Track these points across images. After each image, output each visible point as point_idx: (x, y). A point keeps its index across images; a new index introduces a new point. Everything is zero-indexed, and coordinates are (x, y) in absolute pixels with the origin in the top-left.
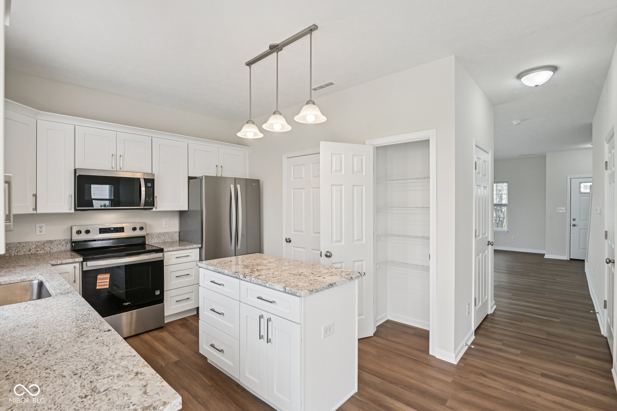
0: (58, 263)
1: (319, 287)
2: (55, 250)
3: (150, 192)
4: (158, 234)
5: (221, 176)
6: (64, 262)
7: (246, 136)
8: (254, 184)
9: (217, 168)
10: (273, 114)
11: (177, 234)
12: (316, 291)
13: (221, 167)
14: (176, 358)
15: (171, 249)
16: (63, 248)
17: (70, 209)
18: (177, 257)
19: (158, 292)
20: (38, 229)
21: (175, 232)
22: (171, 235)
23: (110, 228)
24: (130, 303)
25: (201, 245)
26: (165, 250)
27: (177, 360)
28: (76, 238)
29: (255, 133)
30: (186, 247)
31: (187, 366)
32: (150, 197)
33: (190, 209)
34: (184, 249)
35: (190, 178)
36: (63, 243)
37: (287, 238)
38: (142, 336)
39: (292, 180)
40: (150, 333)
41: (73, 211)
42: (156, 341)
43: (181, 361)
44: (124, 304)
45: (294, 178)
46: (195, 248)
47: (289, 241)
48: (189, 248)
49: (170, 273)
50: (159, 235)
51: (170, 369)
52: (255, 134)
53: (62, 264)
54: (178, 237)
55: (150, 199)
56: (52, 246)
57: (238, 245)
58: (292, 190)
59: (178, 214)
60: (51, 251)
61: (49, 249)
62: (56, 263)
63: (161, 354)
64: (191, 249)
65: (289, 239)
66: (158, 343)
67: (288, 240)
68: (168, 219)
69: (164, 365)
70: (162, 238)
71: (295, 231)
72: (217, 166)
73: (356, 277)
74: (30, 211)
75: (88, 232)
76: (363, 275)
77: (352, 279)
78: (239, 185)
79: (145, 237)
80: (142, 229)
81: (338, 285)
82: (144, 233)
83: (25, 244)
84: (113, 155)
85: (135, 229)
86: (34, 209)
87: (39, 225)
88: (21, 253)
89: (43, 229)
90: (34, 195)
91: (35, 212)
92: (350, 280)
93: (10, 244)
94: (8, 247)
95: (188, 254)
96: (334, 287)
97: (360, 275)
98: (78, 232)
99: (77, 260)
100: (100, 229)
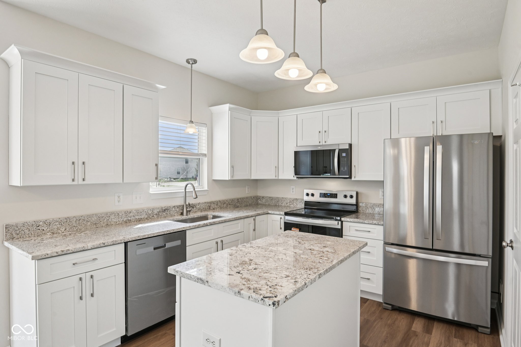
0: (272, 213)
3: (345, 162)
4: (372, 205)
6: (275, 213)
9: (434, 125)
18: (357, 230)
20: (291, 190)
23: (327, 194)
28: (310, 199)
30: (364, 221)
32: (345, 166)
34: (362, 223)
36: (303, 201)
41: (295, 178)
46: (376, 224)
48: (368, 223)
55: (345, 168)
56: (297, 203)
58: (515, 146)
60: (297, 206)
64: (371, 224)
73: (248, 297)
74: (274, 177)
75: (313, 195)
76: (270, 305)
77: (239, 294)
78: (441, 146)
79: (357, 205)
80: (351, 197)
81: (211, 287)
82: (353, 201)
83: (285, 199)
84: (320, 132)
85: (345, 196)
86: (276, 176)
87: (292, 187)
88: (283, 205)
89: (294, 190)
90: (276, 167)
91: (277, 178)
92: (235, 293)
93: (279, 198)
94: (278, 200)
95: (369, 230)
96: (203, 285)
97: (261, 300)
98: (307, 195)
99: (281, 213)
100: (321, 194)
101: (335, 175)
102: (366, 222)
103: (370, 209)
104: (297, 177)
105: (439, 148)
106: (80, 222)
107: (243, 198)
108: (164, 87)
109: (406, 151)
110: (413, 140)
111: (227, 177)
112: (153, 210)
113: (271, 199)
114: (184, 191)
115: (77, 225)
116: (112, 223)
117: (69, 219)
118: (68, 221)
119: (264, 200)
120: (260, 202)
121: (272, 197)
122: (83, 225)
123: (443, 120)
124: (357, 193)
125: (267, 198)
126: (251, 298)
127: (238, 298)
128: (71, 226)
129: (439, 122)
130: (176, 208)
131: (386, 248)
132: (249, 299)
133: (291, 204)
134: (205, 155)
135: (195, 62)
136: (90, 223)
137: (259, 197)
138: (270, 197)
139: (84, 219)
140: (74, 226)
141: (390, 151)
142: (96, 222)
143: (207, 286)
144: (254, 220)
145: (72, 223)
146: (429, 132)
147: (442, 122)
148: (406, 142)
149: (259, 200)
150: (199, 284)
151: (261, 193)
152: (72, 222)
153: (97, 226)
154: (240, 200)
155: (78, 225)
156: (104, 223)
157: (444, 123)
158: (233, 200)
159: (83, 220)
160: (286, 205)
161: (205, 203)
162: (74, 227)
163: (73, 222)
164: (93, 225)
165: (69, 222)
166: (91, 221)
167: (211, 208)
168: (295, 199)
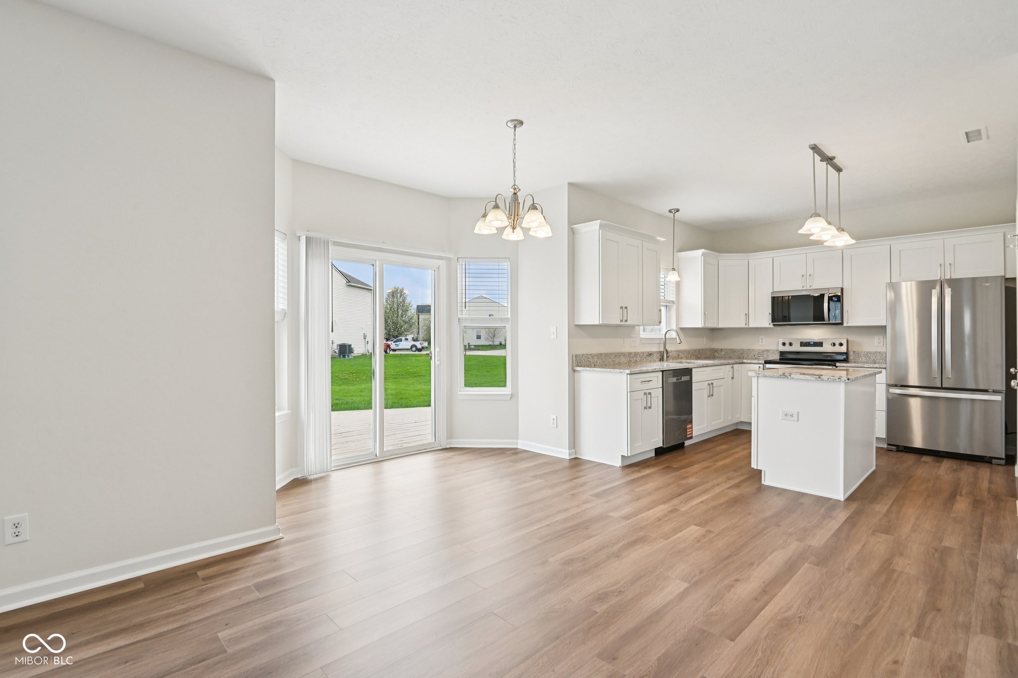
0: (749, 362)
4: (866, 353)
5: (950, 277)
6: (752, 362)
8: (987, 285)
9: (942, 268)
16: (776, 357)
17: (770, 324)
20: (760, 341)
23: (811, 343)
25: (886, 366)
28: (787, 348)
30: (863, 365)
36: (776, 352)
41: (772, 326)
50: (868, 354)
55: (837, 313)
56: (768, 354)
60: (768, 358)
61: (766, 356)
62: (747, 362)
68: (881, 337)
70: (872, 358)
72: (940, 265)
74: (743, 326)
75: (791, 344)
78: (950, 289)
79: (847, 354)
80: (841, 345)
82: (843, 349)
83: (751, 351)
84: (803, 276)
85: (833, 344)
86: (746, 324)
87: (760, 337)
88: (750, 357)
89: (763, 341)
90: (746, 314)
91: (747, 326)
93: (743, 350)
94: (741, 352)
98: (784, 344)
99: (760, 362)
100: (801, 343)
101: (824, 321)
102: (866, 366)
103: (863, 357)
104: (774, 325)
105: (948, 292)
107: (703, 350)
108: (663, 239)
109: (907, 295)
110: (914, 283)
111: (699, 324)
112: (644, 354)
114: (664, 337)
119: (723, 353)
120: (717, 354)
121: (734, 350)
123: (952, 262)
124: (847, 341)
125: (728, 350)
129: (947, 265)
131: (890, 390)
133: (760, 355)
134: (673, 302)
135: (678, 210)
137: (716, 350)
138: (731, 350)
141: (891, 295)
144: (732, 367)
146: (935, 275)
147: (950, 265)
148: (906, 285)
154: (700, 351)
157: (952, 266)
158: (695, 351)
161: (676, 351)
167: (680, 357)
168: (765, 350)
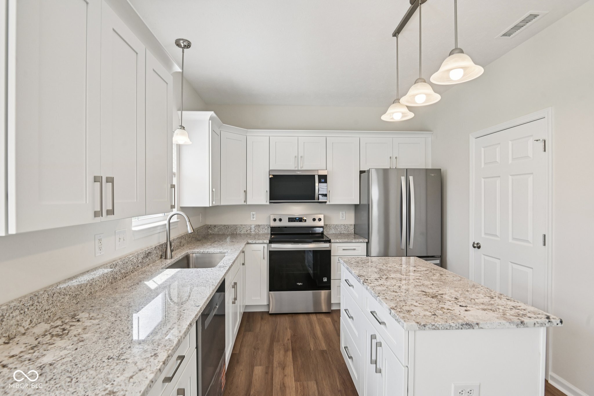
0: (254, 242)
1: (440, 323)
2: (261, 232)
5: (396, 167)
6: (257, 242)
7: (392, 118)
8: (433, 175)
9: (391, 160)
10: (415, 84)
11: (353, 227)
12: (434, 327)
13: (396, 158)
14: (325, 347)
15: (338, 241)
16: (266, 231)
17: (267, 202)
18: (344, 250)
19: (325, 279)
20: (252, 216)
21: (351, 225)
22: (347, 227)
23: (296, 218)
24: (302, 284)
25: (368, 240)
26: (332, 241)
27: (324, 349)
28: (278, 224)
29: (403, 113)
30: (352, 240)
31: (330, 358)
33: (361, 203)
34: (350, 242)
35: (361, 172)
36: (266, 227)
37: (476, 243)
38: (311, 316)
39: (483, 166)
40: (318, 315)
41: (268, 203)
42: (318, 324)
43: (327, 352)
44: (297, 284)
45: (485, 164)
46: (361, 242)
47: (478, 246)
48: (355, 241)
49: (337, 264)
50: (336, 227)
51: (315, 355)
52: (404, 115)
53: (256, 243)
54: (354, 230)
56: (259, 229)
57: (410, 245)
58: (483, 180)
59: (353, 208)
60: (259, 233)
61: (258, 231)
62: (252, 242)
63: (316, 338)
64: (357, 242)
65: (477, 244)
66: (319, 326)
67: (475, 245)
68: (344, 213)
69: (312, 349)
70: (339, 229)
71: (486, 234)
72: (390, 158)
73: (533, 324)
74: (243, 203)
75: (280, 220)
76: (557, 324)
77: (522, 324)
78: (412, 177)
79: (323, 227)
80: (320, 220)
81: (483, 328)
82: (321, 223)
83: (244, 226)
84: (295, 157)
85: (314, 220)
86: (245, 202)
87: (252, 213)
88: (242, 232)
89: (255, 216)
90: (245, 191)
91: (245, 203)
92: (517, 325)
93: (237, 225)
94: (235, 228)
95: (354, 248)
96: (471, 330)
97: (548, 323)
98: (275, 220)
99: (265, 241)
100: (289, 218)
101: (314, 200)
103: (333, 229)
104: (270, 203)
105: (411, 179)
106: (55, 298)
112: (138, 257)
113: (227, 227)
114: (167, 223)
115: (49, 307)
116: (97, 290)
117: (37, 297)
118: (36, 303)
119: (216, 229)
120: (211, 232)
121: (227, 225)
122: (58, 305)
124: (327, 217)
125: (221, 226)
126: (537, 324)
127: (522, 330)
128: (40, 312)
129: (394, 158)
130: (157, 249)
132: (534, 326)
133: (252, 231)
136: (68, 296)
137: (209, 226)
138: (225, 226)
139: (60, 290)
140: (45, 311)
142: (77, 293)
143: (477, 329)
145: (42, 305)
149: (210, 229)
150: (464, 331)
151: (211, 221)
152: (41, 302)
153: (78, 300)
155: (51, 306)
156: (86, 292)
159: (58, 294)
160: (246, 233)
162: (44, 313)
163: (43, 302)
164: (72, 299)
165: (38, 304)
166: (70, 293)
168: (256, 225)
